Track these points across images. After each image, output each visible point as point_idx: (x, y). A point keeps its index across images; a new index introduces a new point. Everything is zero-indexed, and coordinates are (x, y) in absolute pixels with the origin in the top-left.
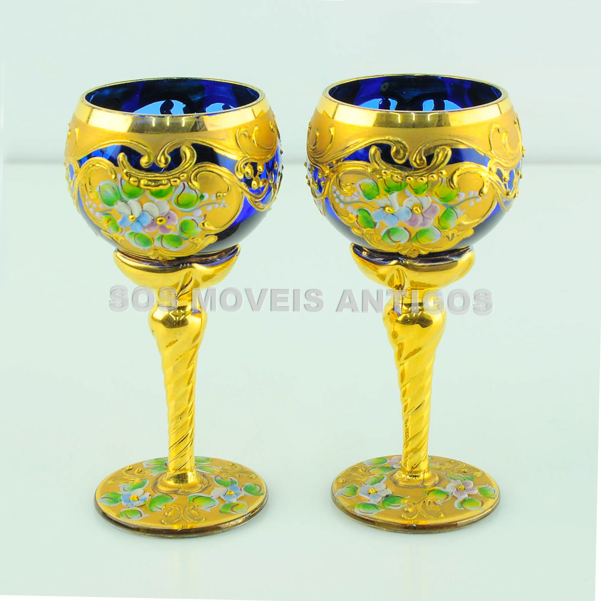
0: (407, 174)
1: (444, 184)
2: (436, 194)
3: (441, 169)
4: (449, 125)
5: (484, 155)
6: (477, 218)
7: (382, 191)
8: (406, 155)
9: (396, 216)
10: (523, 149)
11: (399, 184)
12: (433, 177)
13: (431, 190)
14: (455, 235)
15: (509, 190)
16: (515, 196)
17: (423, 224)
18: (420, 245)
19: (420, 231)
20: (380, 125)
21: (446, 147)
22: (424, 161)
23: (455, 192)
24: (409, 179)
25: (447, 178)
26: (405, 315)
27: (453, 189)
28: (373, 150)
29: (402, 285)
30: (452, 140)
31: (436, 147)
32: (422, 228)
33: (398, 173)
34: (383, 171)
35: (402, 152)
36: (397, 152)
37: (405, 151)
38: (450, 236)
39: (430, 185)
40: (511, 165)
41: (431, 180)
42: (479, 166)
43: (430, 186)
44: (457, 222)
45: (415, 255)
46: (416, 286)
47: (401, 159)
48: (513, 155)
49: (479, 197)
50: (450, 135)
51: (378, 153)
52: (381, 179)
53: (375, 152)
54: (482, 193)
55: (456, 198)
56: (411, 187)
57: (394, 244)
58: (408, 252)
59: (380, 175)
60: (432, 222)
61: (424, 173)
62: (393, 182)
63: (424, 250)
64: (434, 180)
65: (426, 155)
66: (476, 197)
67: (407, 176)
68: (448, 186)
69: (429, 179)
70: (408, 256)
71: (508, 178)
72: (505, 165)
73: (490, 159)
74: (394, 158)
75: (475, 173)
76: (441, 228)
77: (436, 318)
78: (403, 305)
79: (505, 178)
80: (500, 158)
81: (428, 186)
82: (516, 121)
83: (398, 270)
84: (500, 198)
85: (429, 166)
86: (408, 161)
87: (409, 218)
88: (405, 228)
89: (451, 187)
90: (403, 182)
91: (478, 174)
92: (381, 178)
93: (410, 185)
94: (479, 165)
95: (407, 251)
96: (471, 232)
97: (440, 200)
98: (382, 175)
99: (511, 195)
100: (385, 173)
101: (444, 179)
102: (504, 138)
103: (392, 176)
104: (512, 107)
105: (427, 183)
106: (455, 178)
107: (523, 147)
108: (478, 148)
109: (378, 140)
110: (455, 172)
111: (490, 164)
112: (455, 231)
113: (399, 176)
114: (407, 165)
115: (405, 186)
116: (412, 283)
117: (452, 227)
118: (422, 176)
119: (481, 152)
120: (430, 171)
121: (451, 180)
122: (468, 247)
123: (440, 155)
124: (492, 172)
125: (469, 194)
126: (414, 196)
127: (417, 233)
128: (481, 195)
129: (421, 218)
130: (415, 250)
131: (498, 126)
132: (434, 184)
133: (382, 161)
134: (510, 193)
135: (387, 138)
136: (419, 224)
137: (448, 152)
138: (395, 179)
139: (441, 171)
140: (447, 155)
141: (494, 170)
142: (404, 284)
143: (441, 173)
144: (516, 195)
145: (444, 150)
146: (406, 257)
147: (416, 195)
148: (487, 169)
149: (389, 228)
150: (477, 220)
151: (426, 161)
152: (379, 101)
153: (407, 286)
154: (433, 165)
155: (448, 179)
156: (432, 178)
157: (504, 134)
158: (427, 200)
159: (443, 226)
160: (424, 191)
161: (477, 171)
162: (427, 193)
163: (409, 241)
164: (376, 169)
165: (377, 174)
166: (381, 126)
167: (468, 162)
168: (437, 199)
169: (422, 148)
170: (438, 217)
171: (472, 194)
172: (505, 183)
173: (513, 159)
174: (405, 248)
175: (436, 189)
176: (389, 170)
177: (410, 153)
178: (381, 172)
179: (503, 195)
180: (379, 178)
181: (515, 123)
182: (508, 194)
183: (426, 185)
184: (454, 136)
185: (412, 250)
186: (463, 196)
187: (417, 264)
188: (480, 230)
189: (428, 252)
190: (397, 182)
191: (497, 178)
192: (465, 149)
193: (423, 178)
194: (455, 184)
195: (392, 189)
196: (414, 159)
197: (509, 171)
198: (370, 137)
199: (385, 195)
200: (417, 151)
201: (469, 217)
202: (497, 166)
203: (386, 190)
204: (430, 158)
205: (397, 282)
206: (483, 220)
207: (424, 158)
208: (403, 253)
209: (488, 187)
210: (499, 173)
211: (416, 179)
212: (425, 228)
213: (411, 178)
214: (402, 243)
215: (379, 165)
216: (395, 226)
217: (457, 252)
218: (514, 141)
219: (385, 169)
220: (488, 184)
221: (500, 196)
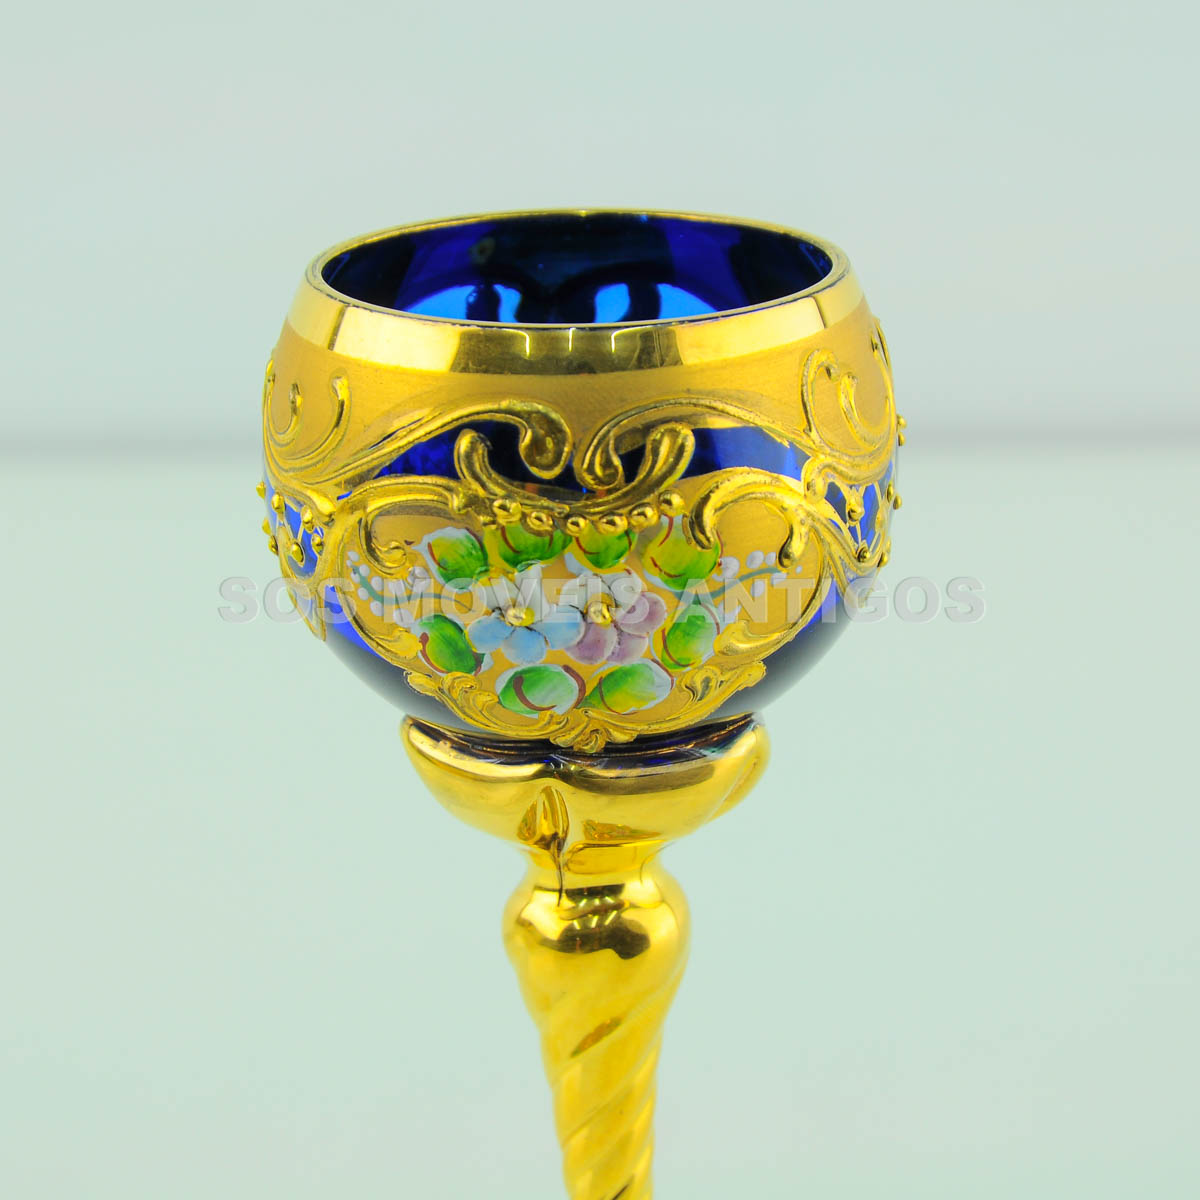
0: (567, 508)
1: (676, 533)
2: (656, 565)
3: (667, 491)
4: (677, 362)
5: (791, 444)
6: (774, 632)
7: (495, 559)
8: (564, 455)
9: (539, 634)
10: (898, 423)
11: (547, 539)
12: (643, 514)
13: (640, 554)
14: (713, 684)
15: (863, 544)
16: (881, 561)
17: (621, 654)
18: (611, 716)
19: (611, 674)
20: (484, 367)
21: (679, 427)
22: (616, 469)
23: (710, 556)
24: (576, 524)
25: (684, 516)
26: (570, 922)
27: (703, 547)
28: (464, 443)
29: (561, 835)
30: (695, 405)
31: (648, 428)
32: (615, 666)
33: (543, 508)
34: (497, 504)
35: (550, 443)
36: (537, 445)
37: (560, 443)
38: (699, 687)
39: (635, 538)
40: (867, 471)
41: (640, 525)
42: (777, 479)
43: (638, 541)
44: (719, 643)
45: (596, 745)
46: (601, 836)
47: (549, 467)
48: (871, 442)
49: (780, 568)
50: (688, 391)
51: (481, 449)
52: (494, 527)
53: (473, 448)
54: (787, 556)
55: (714, 573)
56: (580, 547)
57: (535, 715)
58: (577, 736)
59: (488, 515)
60: (647, 645)
61: (620, 503)
62: (528, 535)
63: (622, 729)
64: (646, 524)
65: (622, 452)
66: (771, 571)
67: (568, 516)
68: (688, 539)
69: (633, 522)
70: (576, 749)
71: (860, 511)
72: (851, 473)
73: (808, 458)
74: (527, 465)
75: (765, 499)
76: (672, 663)
77: (659, 927)
78: (564, 895)
79: (853, 511)
80: (837, 454)
81: (630, 544)
82: (876, 340)
83: (547, 791)
84: (841, 569)
85: (634, 484)
86: (569, 471)
87: (578, 639)
88: (567, 669)
89: (699, 542)
90: (558, 534)
91: (773, 501)
92: (493, 522)
93: (577, 539)
94: (775, 475)
95: (574, 734)
96: (758, 672)
97: (666, 582)
98: (495, 515)
99: (871, 558)
100: (503, 507)
101: (678, 521)
102: (847, 392)
103: (524, 516)
104: (863, 300)
105: (627, 533)
106: (709, 516)
107: (898, 417)
108: (773, 426)
109: (478, 413)
110: (705, 499)
111: (809, 470)
112: (711, 671)
113: (544, 517)
114: (567, 485)
115: (564, 547)
116: (589, 827)
117: (703, 659)
118: (612, 513)
119: (780, 436)
120: (635, 499)
121: (696, 521)
122: (745, 717)
123: (664, 449)
124: (815, 494)
125: (752, 559)
126: (590, 573)
127: (601, 682)
128: (786, 562)
129: (612, 637)
130: (596, 731)
131: (821, 358)
132: (647, 535)
133: (494, 475)
134: (868, 555)
135: (504, 404)
136: (608, 653)
137: (685, 438)
138: (533, 523)
139: (668, 497)
140: (681, 449)
141: (821, 487)
142: (566, 833)
143: (669, 502)
144: (885, 559)
145: (674, 434)
146: (571, 753)
147: (598, 571)
148: (798, 486)
149: (519, 669)
150: (776, 636)
151: (621, 469)
153: (575, 838)
154: (643, 481)
155: (687, 520)
156: (642, 518)
157: (846, 381)
159: (676, 657)
160: (619, 557)
161: (772, 494)
162: (626, 563)
163: (577, 705)
164: (476, 496)
165: (479, 514)
166: (486, 371)
167: (746, 468)
168: (657, 580)
169: (609, 431)
170: (663, 631)
171: (758, 562)
172: (853, 524)
173: (871, 455)
174: (566, 726)
175: (654, 550)
176: (515, 501)
177: (574, 445)
178: (491, 505)
179: (847, 560)
180: (485, 524)
181: (874, 347)
182: (860, 557)
183: (625, 541)
184: (700, 392)
185: (588, 731)
186: (733, 566)
187: (599, 771)
188: (783, 662)
189: (635, 735)
190: (539, 534)
191: (828, 511)
192: (734, 430)
193: (617, 519)
194: (709, 534)
195: (524, 556)
196: (585, 466)
197: (862, 490)
198: (455, 404)
199: (506, 573)
200: (595, 441)
201: (752, 629)
202: (827, 475)
203: (507, 560)
204: (633, 460)
205: (545, 828)
206: (790, 637)
207: (617, 461)
208: (561, 741)
209: (804, 540)
210: (835, 497)
211: (592, 522)
212: (626, 664)
213: (582, 522)
214: (558, 711)
215: (483, 486)
216: (538, 663)
217: (717, 733)
218: (872, 400)
219: (505, 497)
220: (804, 530)
221: (839, 562)
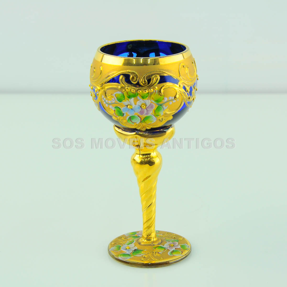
0: (138, 89)
1: (157, 93)
2: (153, 98)
4: (159, 64)
5: (177, 79)
7: (126, 97)
8: (137, 79)
9: (133, 110)
10: (197, 76)
11: (134, 94)
12: (151, 90)
13: (150, 97)
14: (163, 119)
15: (190, 96)
16: (193, 99)
17: (147, 114)
18: (146, 124)
20: (124, 64)
21: (157, 75)
22: (146, 82)
23: (162, 97)
24: (139, 91)
25: (158, 90)
26: (142, 159)
27: (161, 96)
28: (121, 77)
29: (139, 145)
30: (160, 71)
31: (152, 75)
32: (146, 116)
33: (134, 89)
34: (126, 88)
35: (135, 78)
36: (133, 78)
37: (137, 77)
38: (161, 120)
39: (149, 94)
40: (191, 84)
41: (150, 92)
42: (174, 85)
43: (150, 94)
44: (164, 112)
45: (144, 129)
47: (135, 82)
48: (192, 79)
49: (174, 100)
50: (159, 69)
51: (124, 79)
52: (126, 92)
53: (122, 78)
54: (176, 98)
55: (163, 100)
56: (140, 95)
57: (133, 124)
58: (141, 128)
59: (124, 89)
60: (151, 112)
61: (146, 88)
62: (131, 93)
63: (148, 127)
64: (151, 91)
65: (147, 79)
66: (173, 100)
67: (138, 90)
70: (141, 130)
71: (189, 91)
72: (187, 84)
73: (180, 81)
74: (131, 81)
75: (172, 88)
76: (156, 115)
77: (157, 161)
78: (141, 155)
79: (188, 90)
80: (185, 81)
81: (149, 95)
82: (193, 62)
83: (136, 137)
85: (149, 85)
86: (138, 82)
87: (140, 111)
88: (138, 116)
89: (160, 95)
90: (136, 93)
91: (173, 88)
92: (126, 91)
93: (140, 94)
94: (174, 84)
95: (140, 127)
96: (171, 118)
97: (155, 101)
98: (126, 90)
100: (127, 88)
101: (157, 91)
102: (187, 70)
103: (131, 90)
104: (191, 55)
105: (148, 93)
106: (162, 91)
108: (173, 76)
109: (123, 72)
110: (162, 88)
111: (179, 83)
112: (163, 117)
113: (134, 90)
114: (138, 84)
115: (137, 95)
116: (145, 143)
117: (161, 115)
118: (145, 90)
119: (175, 77)
120: (150, 87)
121: (160, 91)
122: (171, 125)
123: (154, 79)
124: (181, 87)
125: (170, 98)
126: (142, 100)
127: (144, 118)
128: (175, 99)
129: (146, 111)
130: (144, 127)
131: (183, 64)
132: (151, 93)
133: (126, 83)
134: (191, 98)
135: (128, 71)
136: (145, 113)
137: (158, 77)
138: (132, 91)
139: (155, 87)
141: (182, 86)
143: (155, 88)
144: (194, 99)
145: (156, 76)
146: (140, 131)
147: (143, 99)
148: (178, 86)
149: (130, 116)
150: (174, 111)
151: (147, 82)
152: (127, 54)
154: (151, 84)
155: (158, 91)
156: (150, 90)
157: (187, 68)
158: (148, 102)
159: (157, 114)
160: (147, 97)
161: (173, 87)
162: (148, 98)
163: (140, 122)
164: (123, 87)
165: (123, 89)
167: (169, 82)
168: (153, 101)
169: (145, 76)
170: (154, 110)
172: (188, 93)
173: (191, 81)
174: (139, 126)
175: (153, 96)
176: (129, 87)
177: (139, 78)
178: (125, 88)
179: (187, 99)
180: (124, 91)
181: (193, 63)
182: (189, 98)
183: (148, 94)
186: (166, 99)
187: (145, 134)
188: (176, 116)
189: (151, 128)
190: (133, 93)
191: (183, 90)
192: (167, 76)
193: (146, 91)
194: (162, 93)
195: (131, 97)
196: (141, 81)
197: (190, 87)
198: (120, 71)
199: (128, 100)
200: (143, 77)
201: (170, 110)
203: (128, 97)
204: (149, 81)
206: (177, 111)
207: (146, 81)
208: (138, 128)
209: (179, 95)
210: (184, 88)
211: (142, 91)
212: (148, 115)
213: (140, 91)
214: (137, 123)
215: (124, 84)
216: (133, 115)
217: (165, 128)
218: (192, 72)
219: (128, 87)
220: (179, 93)
221: (185, 99)
